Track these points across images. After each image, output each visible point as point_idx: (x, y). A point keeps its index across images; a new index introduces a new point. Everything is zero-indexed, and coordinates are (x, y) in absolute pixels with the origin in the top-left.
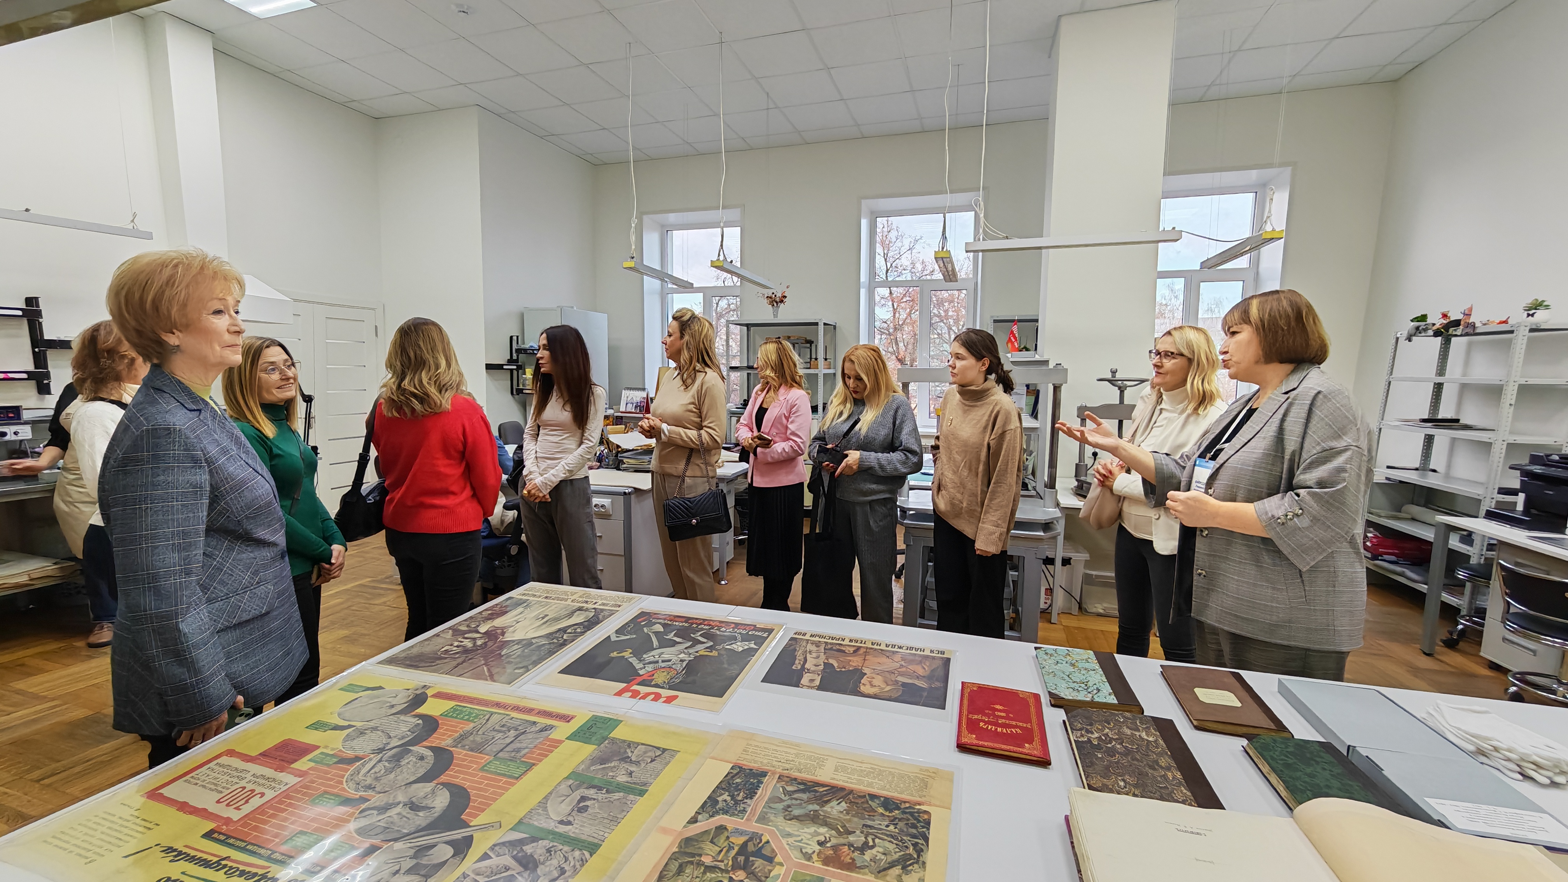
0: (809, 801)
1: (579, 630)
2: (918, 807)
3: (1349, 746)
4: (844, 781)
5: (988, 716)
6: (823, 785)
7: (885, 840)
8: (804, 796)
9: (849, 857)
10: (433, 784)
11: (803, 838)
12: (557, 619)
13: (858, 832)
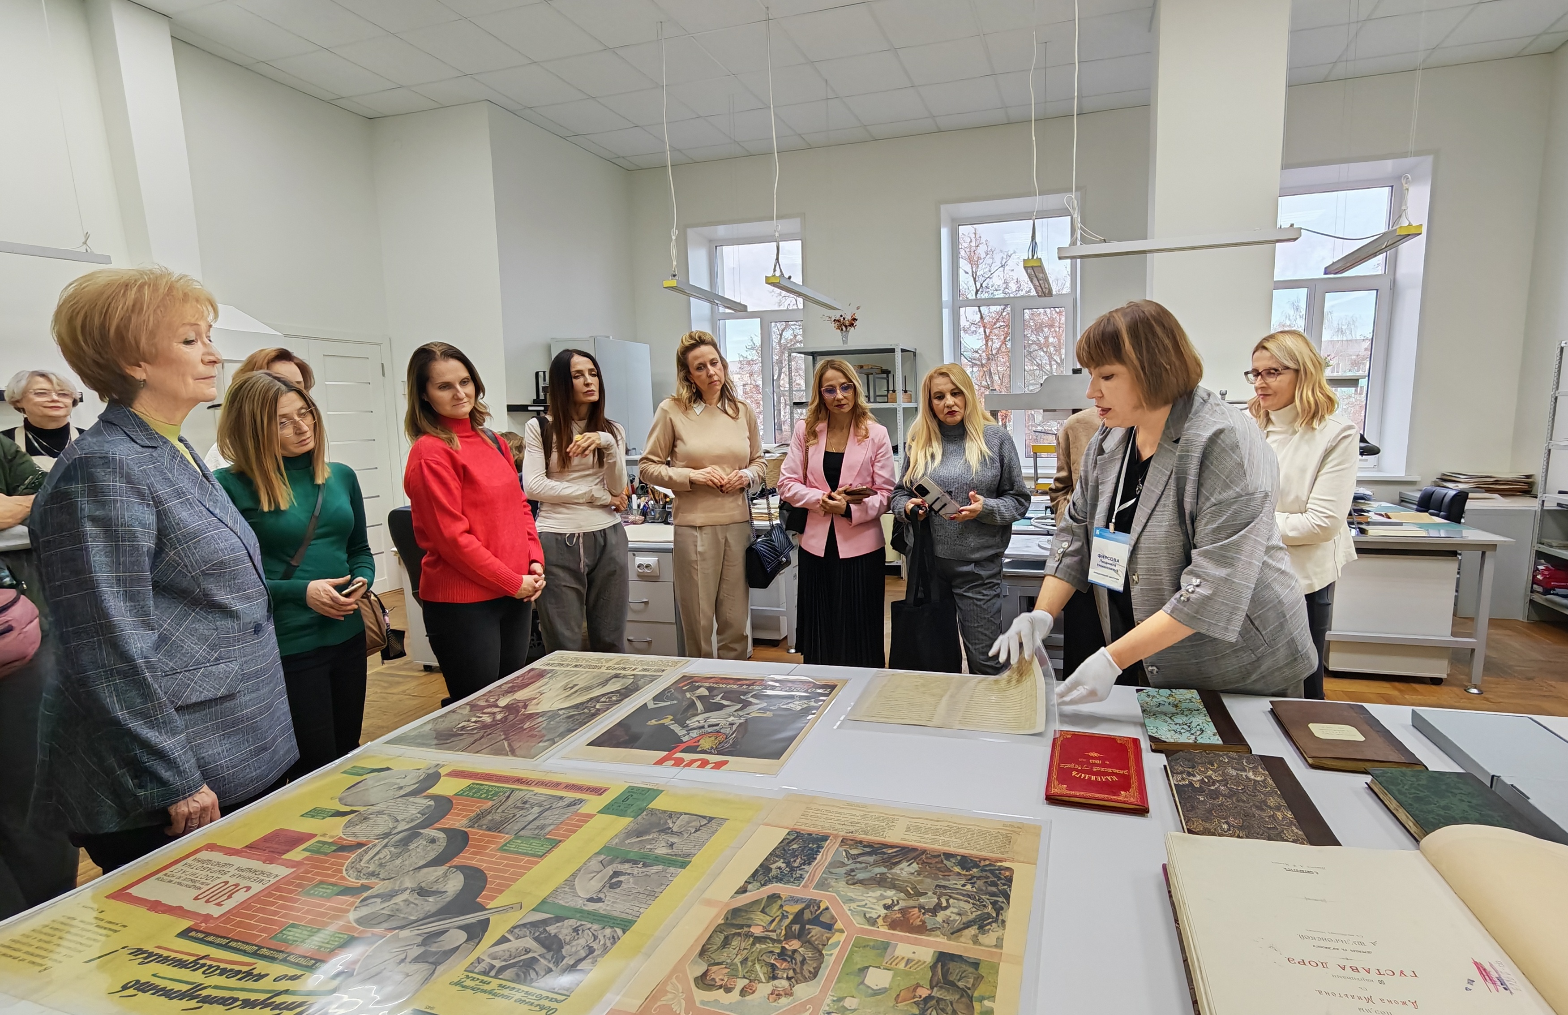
0: (876, 864)
1: (614, 698)
2: (999, 864)
3: (1493, 776)
4: (915, 841)
5: (1082, 764)
6: (892, 847)
7: (961, 900)
8: (871, 859)
9: (919, 919)
10: (444, 868)
11: (868, 902)
12: (589, 688)
13: (930, 894)
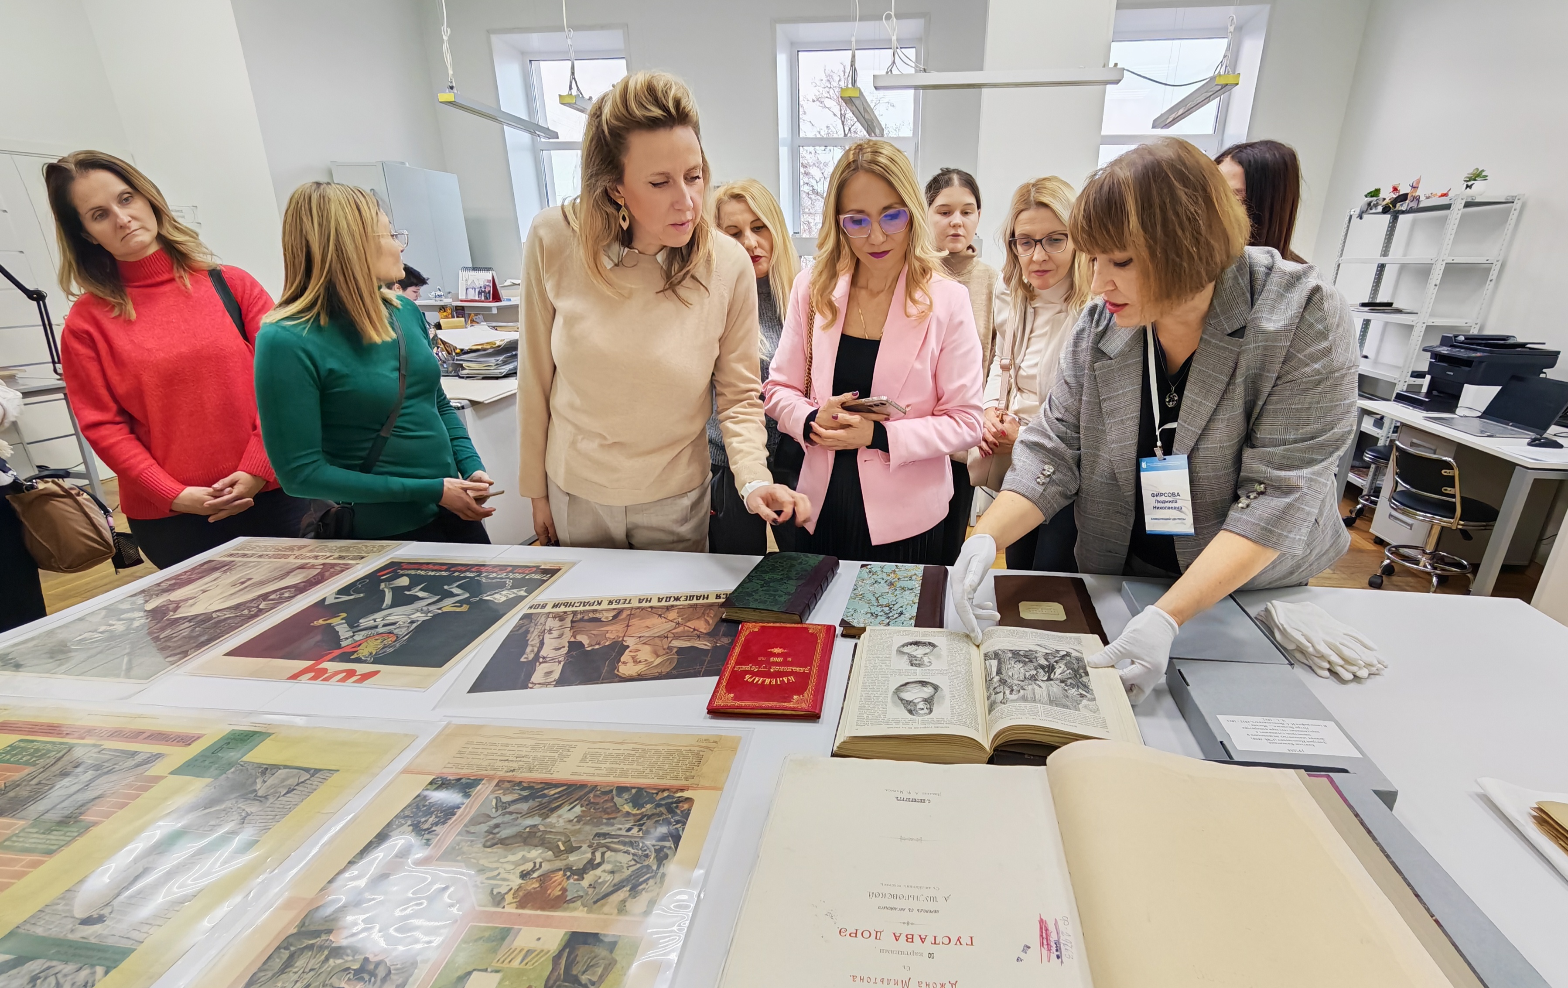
0: (530, 813)
1: (287, 595)
2: (679, 794)
4: (588, 774)
6: (556, 785)
7: (620, 851)
8: (524, 807)
9: (560, 887)
11: (501, 870)
12: (262, 583)
13: (585, 847)
